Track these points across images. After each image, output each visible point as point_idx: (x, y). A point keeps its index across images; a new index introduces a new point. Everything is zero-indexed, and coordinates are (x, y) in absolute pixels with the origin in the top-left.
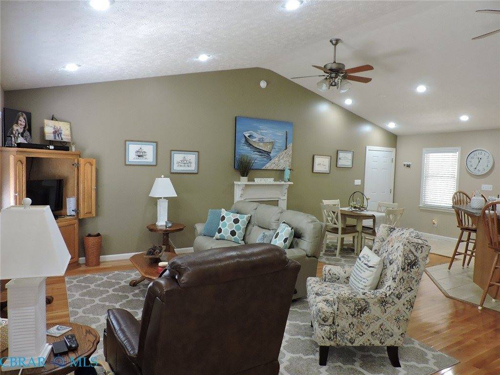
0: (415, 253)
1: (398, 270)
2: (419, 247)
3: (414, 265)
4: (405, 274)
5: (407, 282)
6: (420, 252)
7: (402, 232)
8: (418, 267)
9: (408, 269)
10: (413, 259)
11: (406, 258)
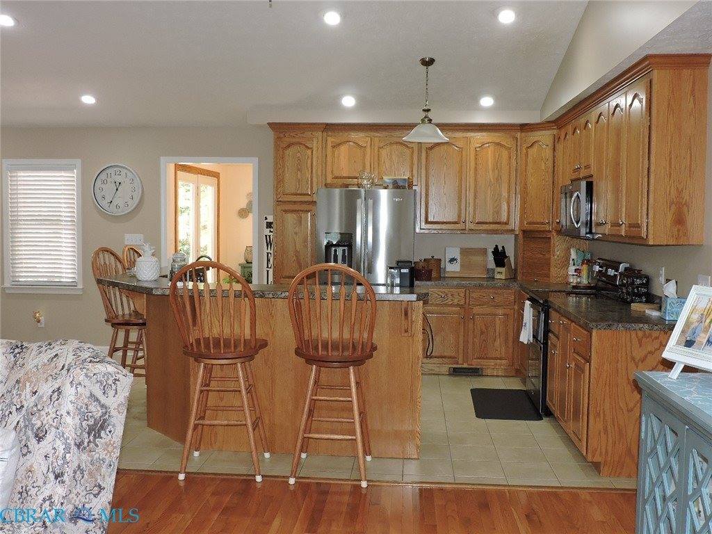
0: (103, 399)
1: (67, 449)
2: (110, 382)
3: (102, 427)
4: (84, 457)
5: (90, 474)
6: (111, 393)
7: (51, 353)
8: (110, 432)
9: (89, 442)
10: (100, 414)
11: (84, 417)
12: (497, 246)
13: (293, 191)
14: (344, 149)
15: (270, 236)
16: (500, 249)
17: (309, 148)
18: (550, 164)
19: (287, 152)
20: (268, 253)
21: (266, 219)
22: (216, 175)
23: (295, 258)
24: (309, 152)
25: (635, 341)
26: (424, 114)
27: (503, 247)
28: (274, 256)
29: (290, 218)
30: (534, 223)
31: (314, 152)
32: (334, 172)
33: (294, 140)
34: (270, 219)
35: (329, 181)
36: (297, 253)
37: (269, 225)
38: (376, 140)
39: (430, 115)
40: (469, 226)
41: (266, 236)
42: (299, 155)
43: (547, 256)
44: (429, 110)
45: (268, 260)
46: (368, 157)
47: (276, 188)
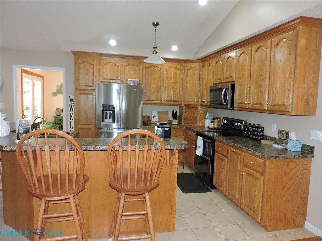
12: (173, 111)
13: (84, 84)
14: (108, 66)
15: (72, 105)
16: (175, 112)
17: (92, 64)
18: (198, 77)
19: (81, 66)
20: (71, 113)
21: (70, 97)
22: (42, 77)
23: (85, 116)
24: (92, 66)
25: (286, 164)
26: (153, 50)
27: (176, 111)
28: (75, 114)
29: (83, 97)
30: (190, 102)
31: (95, 67)
32: (104, 76)
33: (84, 60)
34: (72, 97)
35: (102, 80)
36: (86, 113)
37: (71, 100)
38: (123, 63)
39: (157, 50)
40: (163, 102)
41: (70, 105)
42: (87, 67)
43: (196, 115)
44: (156, 48)
45: (71, 116)
46: (119, 70)
47: (76, 83)
